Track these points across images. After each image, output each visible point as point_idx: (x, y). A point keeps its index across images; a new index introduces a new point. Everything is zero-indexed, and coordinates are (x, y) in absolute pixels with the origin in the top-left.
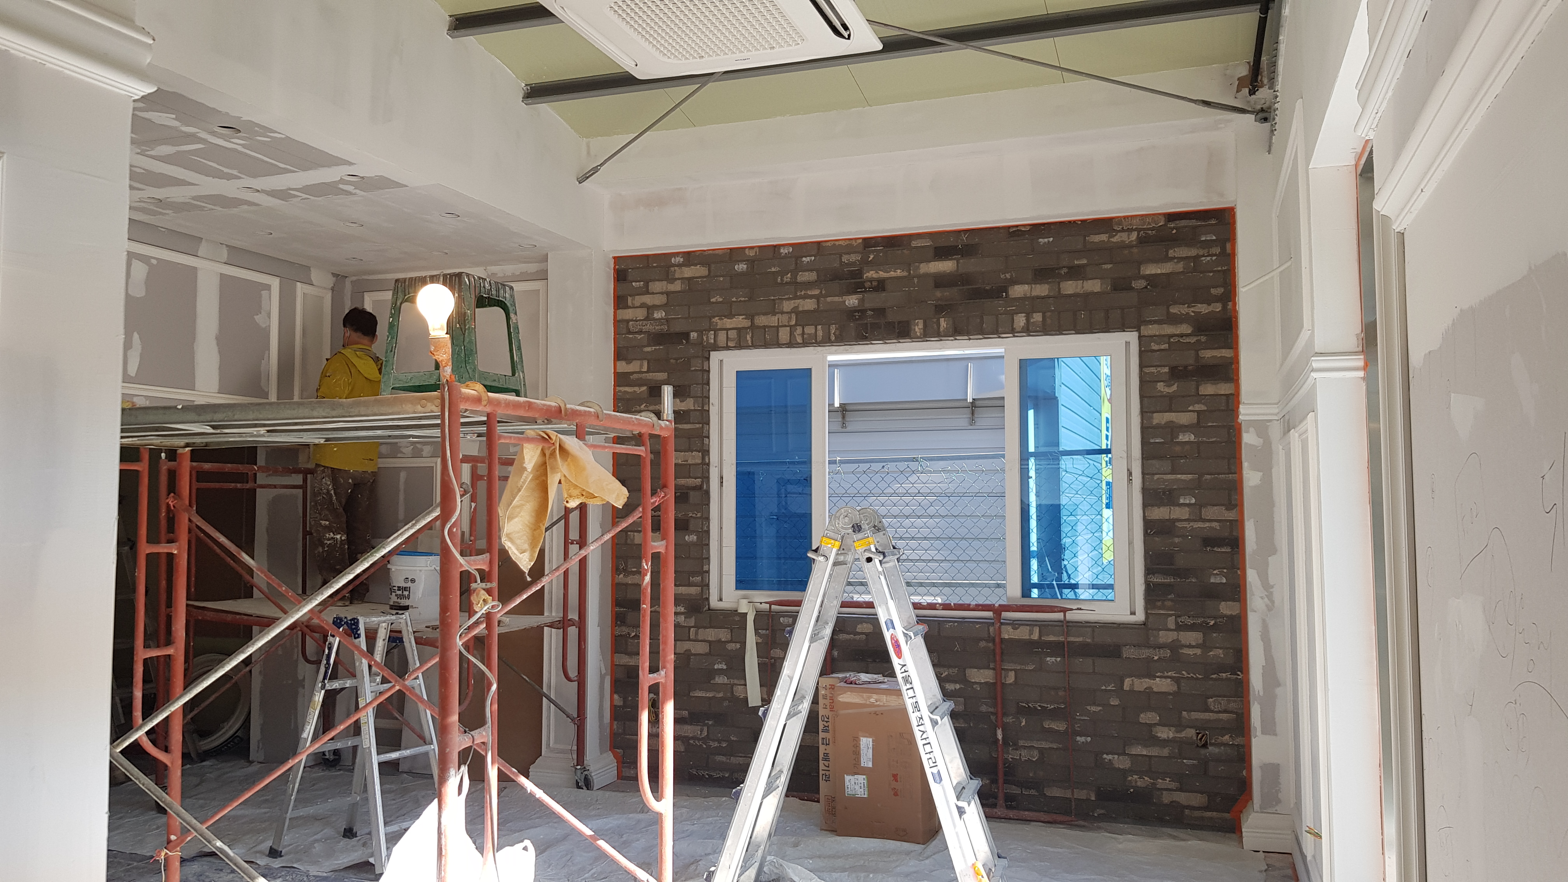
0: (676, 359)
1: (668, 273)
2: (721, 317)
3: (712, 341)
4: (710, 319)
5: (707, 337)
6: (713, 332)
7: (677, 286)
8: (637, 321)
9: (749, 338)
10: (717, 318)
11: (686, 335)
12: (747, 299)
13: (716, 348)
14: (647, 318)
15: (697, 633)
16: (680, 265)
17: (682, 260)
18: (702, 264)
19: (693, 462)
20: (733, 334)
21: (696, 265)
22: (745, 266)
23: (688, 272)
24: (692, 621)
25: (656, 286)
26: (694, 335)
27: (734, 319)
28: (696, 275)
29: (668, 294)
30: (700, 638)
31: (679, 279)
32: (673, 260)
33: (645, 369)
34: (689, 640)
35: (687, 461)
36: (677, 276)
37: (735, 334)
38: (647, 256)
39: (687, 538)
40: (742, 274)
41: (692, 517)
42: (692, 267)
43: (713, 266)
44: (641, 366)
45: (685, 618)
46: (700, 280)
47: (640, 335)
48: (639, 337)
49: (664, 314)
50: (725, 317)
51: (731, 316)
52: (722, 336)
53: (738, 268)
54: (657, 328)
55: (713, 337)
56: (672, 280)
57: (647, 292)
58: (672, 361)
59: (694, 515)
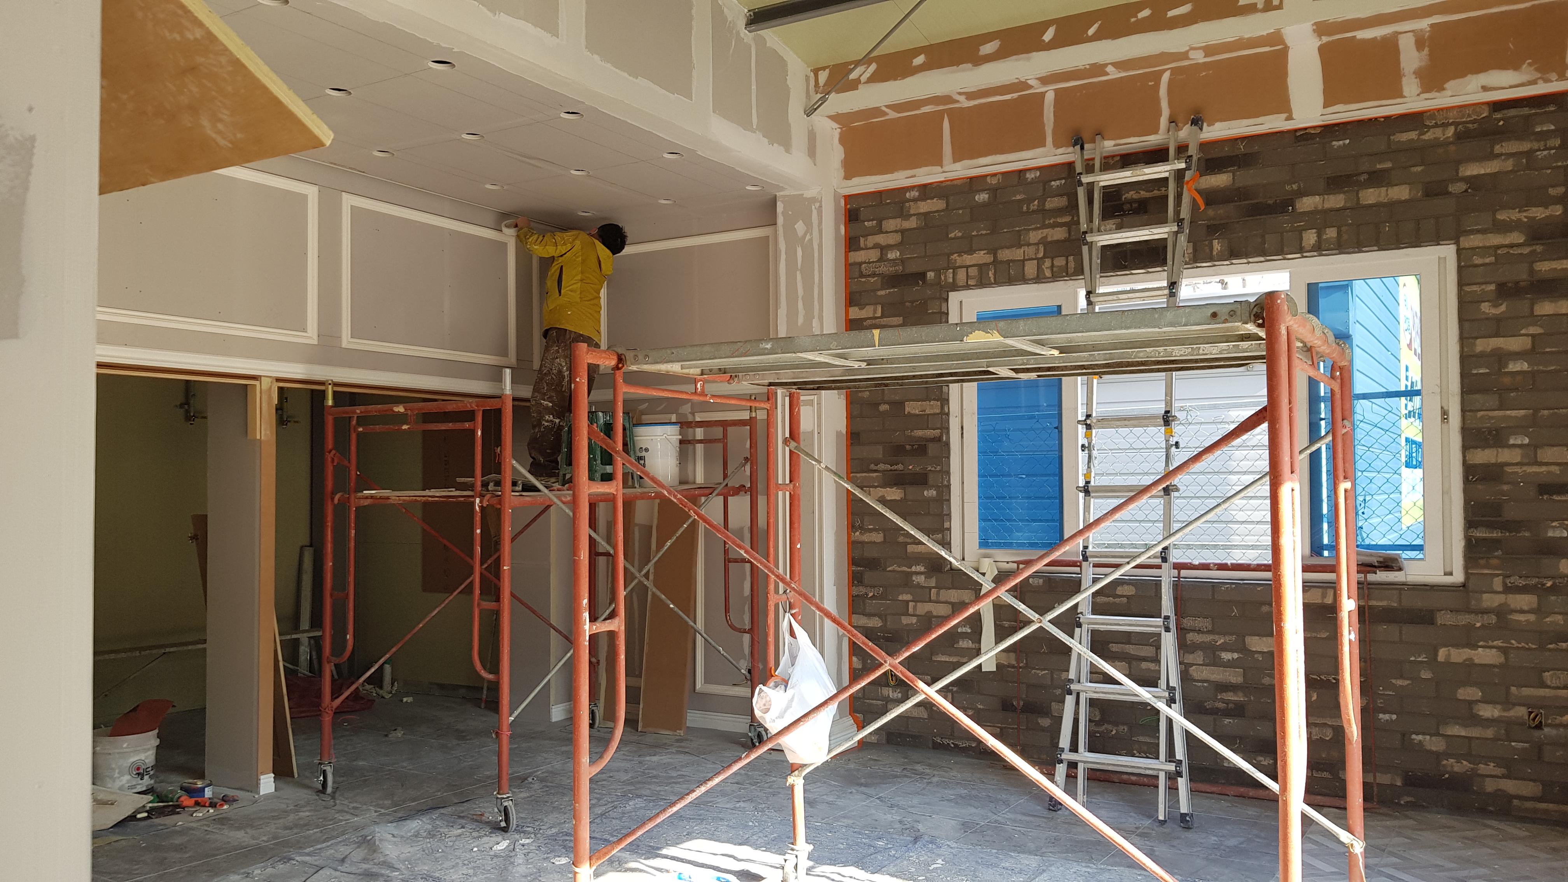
0: (912, 302)
1: (902, 208)
2: (960, 253)
3: (951, 280)
4: (949, 257)
5: (945, 277)
6: (951, 271)
7: (912, 223)
8: (870, 263)
9: (991, 274)
10: (956, 255)
11: (922, 275)
12: (988, 232)
13: (955, 287)
14: (881, 260)
15: (938, 594)
16: (915, 200)
17: (917, 194)
18: (940, 197)
19: (932, 412)
20: (973, 271)
21: (932, 199)
22: (987, 196)
23: (924, 207)
24: (932, 582)
25: (891, 224)
26: (930, 275)
27: (975, 255)
28: (934, 209)
29: (903, 232)
30: (942, 598)
31: (914, 215)
32: (908, 195)
33: (879, 314)
34: (930, 601)
35: (925, 411)
36: (912, 212)
37: (976, 271)
38: (880, 193)
39: (925, 493)
40: (984, 205)
41: (930, 470)
42: (929, 201)
43: (951, 198)
44: (875, 311)
45: (925, 578)
46: (936, 214)
47: (874, 277)
48: (872, 280)
49: (898, 254)
50: (965, 253)
51: (971, 252)
52: (961, 275)
53: (979, 199)
54: (891, 269)
55: (951, 275)
56: (907, 217)
57: (880, 231)
58: (908, 304)
59: (933, 469)
